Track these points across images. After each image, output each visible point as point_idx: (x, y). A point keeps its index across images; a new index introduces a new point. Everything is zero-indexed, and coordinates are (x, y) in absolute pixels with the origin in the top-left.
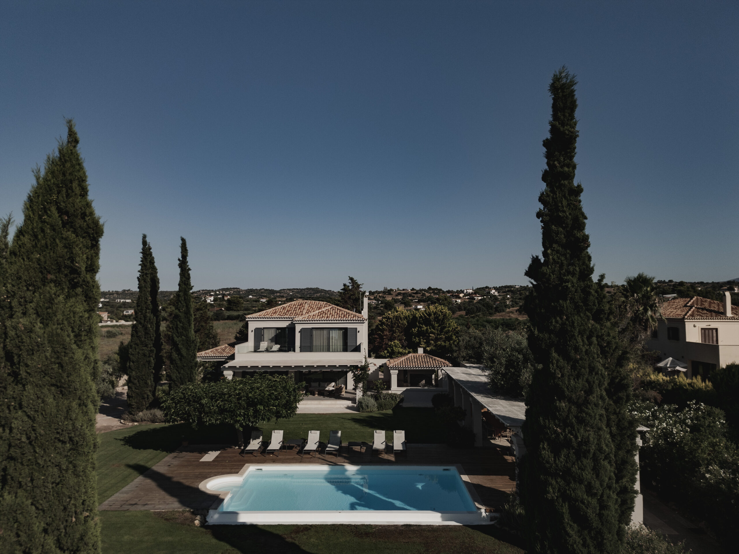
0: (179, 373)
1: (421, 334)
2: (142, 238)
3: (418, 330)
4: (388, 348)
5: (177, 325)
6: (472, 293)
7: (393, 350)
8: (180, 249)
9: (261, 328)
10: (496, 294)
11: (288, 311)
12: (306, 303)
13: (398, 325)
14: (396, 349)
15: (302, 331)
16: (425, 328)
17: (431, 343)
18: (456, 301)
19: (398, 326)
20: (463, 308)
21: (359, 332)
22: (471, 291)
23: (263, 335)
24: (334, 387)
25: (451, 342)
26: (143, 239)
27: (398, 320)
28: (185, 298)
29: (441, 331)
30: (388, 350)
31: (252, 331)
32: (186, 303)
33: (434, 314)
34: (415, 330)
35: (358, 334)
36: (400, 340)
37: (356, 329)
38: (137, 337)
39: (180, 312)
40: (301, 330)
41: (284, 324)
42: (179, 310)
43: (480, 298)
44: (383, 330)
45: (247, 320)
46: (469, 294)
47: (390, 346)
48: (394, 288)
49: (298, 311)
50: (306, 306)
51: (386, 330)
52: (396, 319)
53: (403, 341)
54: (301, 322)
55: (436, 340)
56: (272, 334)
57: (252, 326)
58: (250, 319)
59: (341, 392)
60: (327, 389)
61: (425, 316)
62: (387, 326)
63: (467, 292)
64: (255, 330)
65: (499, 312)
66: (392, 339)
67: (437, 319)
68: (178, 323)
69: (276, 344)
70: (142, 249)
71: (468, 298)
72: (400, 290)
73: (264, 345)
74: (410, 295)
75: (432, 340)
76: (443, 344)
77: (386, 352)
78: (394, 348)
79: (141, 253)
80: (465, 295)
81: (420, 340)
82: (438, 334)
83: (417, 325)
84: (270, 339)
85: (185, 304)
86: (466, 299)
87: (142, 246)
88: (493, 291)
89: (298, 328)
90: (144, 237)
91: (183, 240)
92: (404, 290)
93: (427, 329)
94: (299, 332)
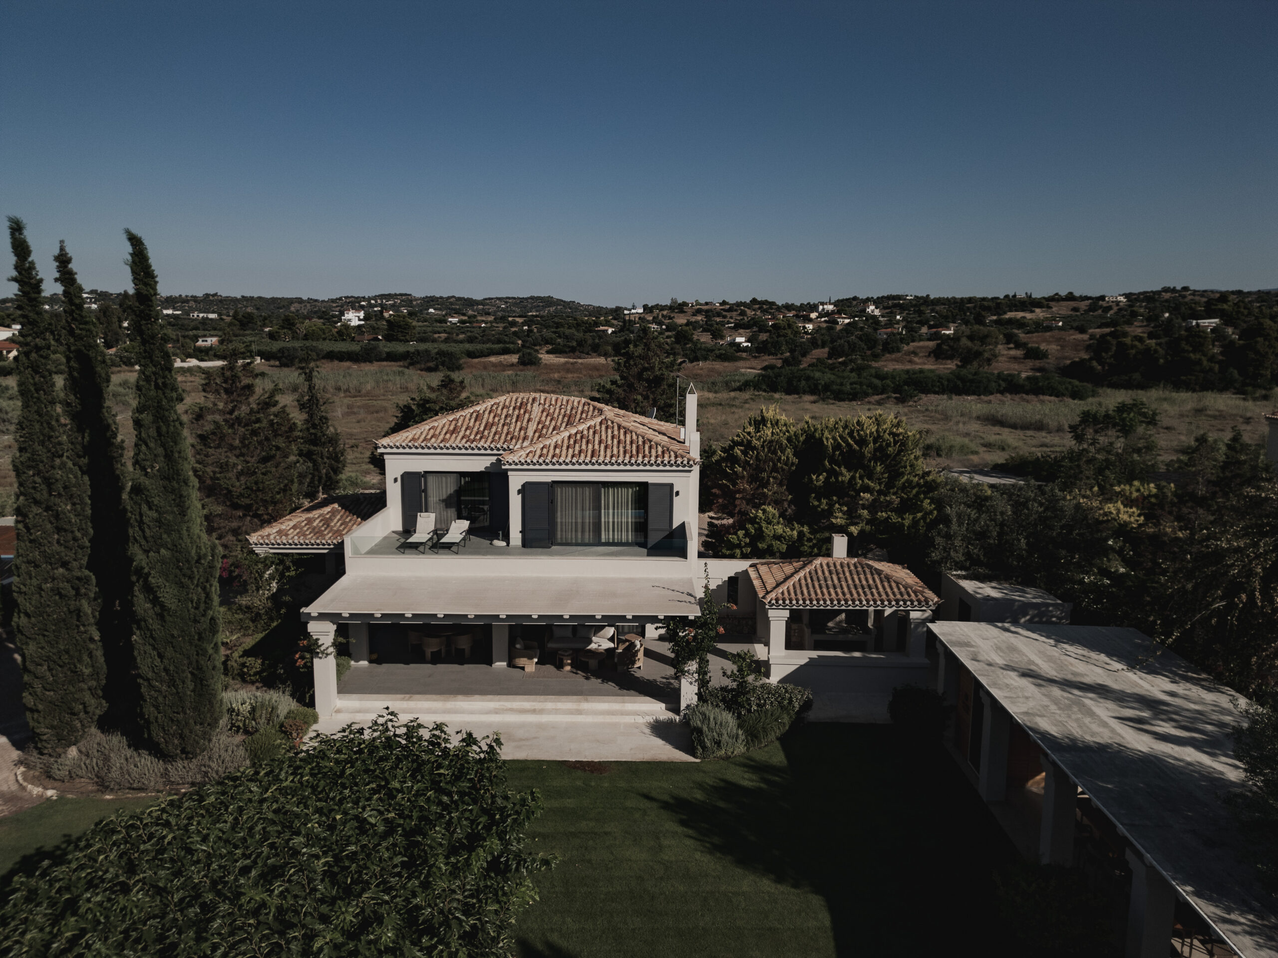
0: (160, 656)
1: (833, 489)
2: (7, 233)
3: (827, 479)
4: (749, 526)
5: (141, 515)
6: (833, 311)
7: (760, 529)
8: (128, 270)
9: (419, 473)
10: (877, 312)
11: (488, 426)
12: (534, 400)
13: (775, 465)
14: (768, 530)
15: (526, 490)
16: (846, 476)
17: (860, 516)
18: (804, 327)
19: (775, 469)
20: (820, 342)
21: (677, 493)
22: (830, 307)
23: (425, 491)
24: (611, 639)
25: (919, 515)
26: (12, 234)
27: (775, 453)
28: (158, 430)
29: (890, 485)
30: (747, 530)
31: (396, 480)
32: (163, 445)
33: (875, 441)
34: (819, 480)
35: (675, 499)
36: (777, 503)
37: (671, 486)
38: (31, 541)
39: (146, 474)
40: (524, 486)
41: (479, 464)
42: (143, 469)
43: (847, 321)
44: (734, 478)
45: (379, 451)
46: (828, 314)
47: (753, 521)
48: (690, 300)
49: (515, 428)
50: (536, 410)
51: (743, 477)
52: (769, 449)
53: (786, 505)
54: (523, 467)
55: (873, 507)
56: (449, 488)
57: (395, 467)
58: (389, 450)
59: (634, 663)
60: (593, 646)
61: (848, 444)
62: (744, 469)
63: (823, 309)
64: (402, 476)
65: (889, 353)
66: (757, 500)
67: (881, 454)
68: (145, 508)
69: (460, 517)
70: (16, 267)
71: (825, 321)
72: (701, 304)
73: (426, 523)
74: (719, 315)
75: (864, 507)
76: (895, 519)
77: (741, 533)
78: (764, 525)
79: (15, 279)
80: (821, 316)
81: (831, 505)
82: (880, 492)
83: (824, 465)
84: (443, 501)
85: (160, 451)
86: (821, 322)
87: (12, 259)
88: (872, 307)
89: (516, 482)
90: (16, 228)
91: (135, 241)
92: (707, 304)
93: (853, 478)
94: (519, 492)
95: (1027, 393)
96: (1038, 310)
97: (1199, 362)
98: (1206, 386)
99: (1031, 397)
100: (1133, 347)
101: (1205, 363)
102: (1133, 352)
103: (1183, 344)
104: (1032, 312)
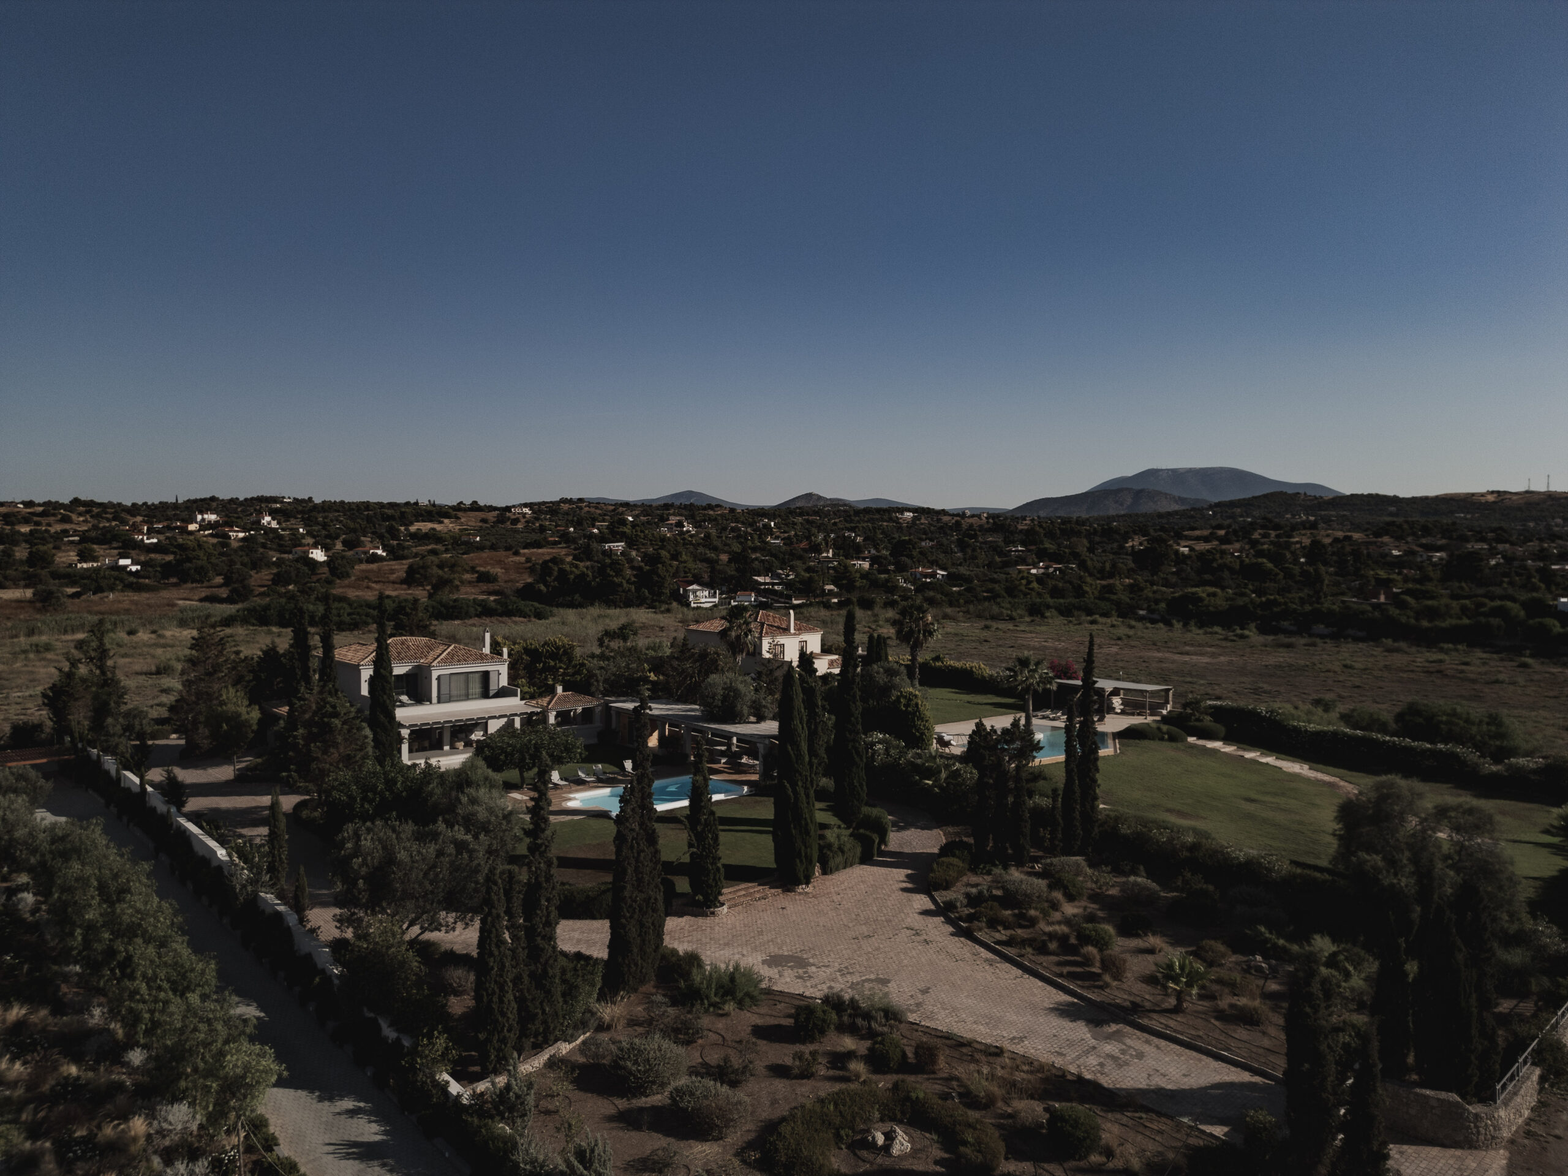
6: (216, 522)
10: (274, 524)
17: (559, 679)
21: (501, 674)
22: (212, 517)
29: (569, 665)
33: (563, 648)
37: (498, 671)
40: (439, 676)
43: (241, 535)
54: (439, 668)
61: (552, 650)
63: (203, 520)
76: (572, 679)
82: (566, 669)
86: (207, 536)
88: (268, 519)
89: (435, 674)
94: (436, 679)
95: (501, 615)
96: (446, 521)
97: (621, 585)
98: (628, 604)
99: (505, 619)
100: (572, 572)
101: (625, 585)
102: (572, 576)
103: (608, 570)
104: (441, 522)
